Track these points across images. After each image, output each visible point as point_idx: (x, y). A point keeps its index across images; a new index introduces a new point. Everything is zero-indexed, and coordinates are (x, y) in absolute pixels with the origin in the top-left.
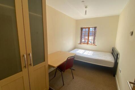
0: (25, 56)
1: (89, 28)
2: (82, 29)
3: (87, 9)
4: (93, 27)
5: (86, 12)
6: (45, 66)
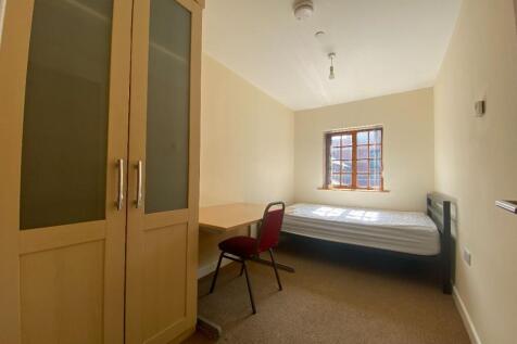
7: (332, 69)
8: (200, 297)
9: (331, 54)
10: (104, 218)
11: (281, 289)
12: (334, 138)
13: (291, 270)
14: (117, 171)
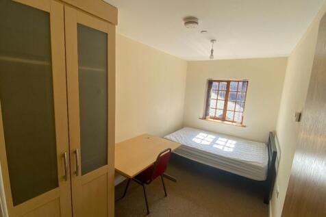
0: (66, 156)
1: (228, 82)
2: (210, 83)
3: (216, 46)
4: (238, 81)
5: (212, 53)
6: (107, 174)
7: (212, 51)
8: (116, 201)
9: (212, 41)
10: (57, 186)
11: (166, 195)
12: (214, 83)
13: (174, 181)
14: (63, 159)
